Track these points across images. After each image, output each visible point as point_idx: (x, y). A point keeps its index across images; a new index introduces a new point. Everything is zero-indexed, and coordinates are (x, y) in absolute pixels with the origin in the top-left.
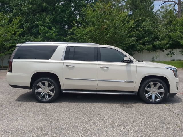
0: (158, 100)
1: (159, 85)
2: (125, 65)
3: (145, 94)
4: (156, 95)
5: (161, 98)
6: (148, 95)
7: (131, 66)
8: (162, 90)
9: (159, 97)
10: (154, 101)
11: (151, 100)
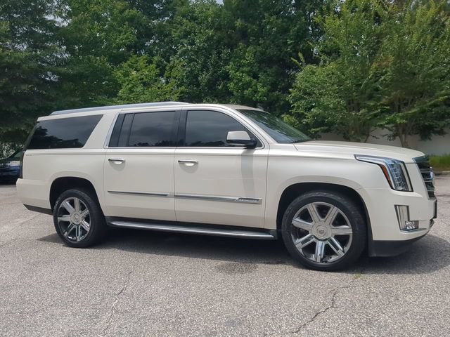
0: (334, 258)
1: (334, 211)
2: (238, 155)
3: (292, 237)
4: (328, 242)
5: (343, 254)
6: (303, 242)
7: (253, 156)
8: (346, 230)
9: (337, 249)
10: (322, 260)
11: (313, 258)
